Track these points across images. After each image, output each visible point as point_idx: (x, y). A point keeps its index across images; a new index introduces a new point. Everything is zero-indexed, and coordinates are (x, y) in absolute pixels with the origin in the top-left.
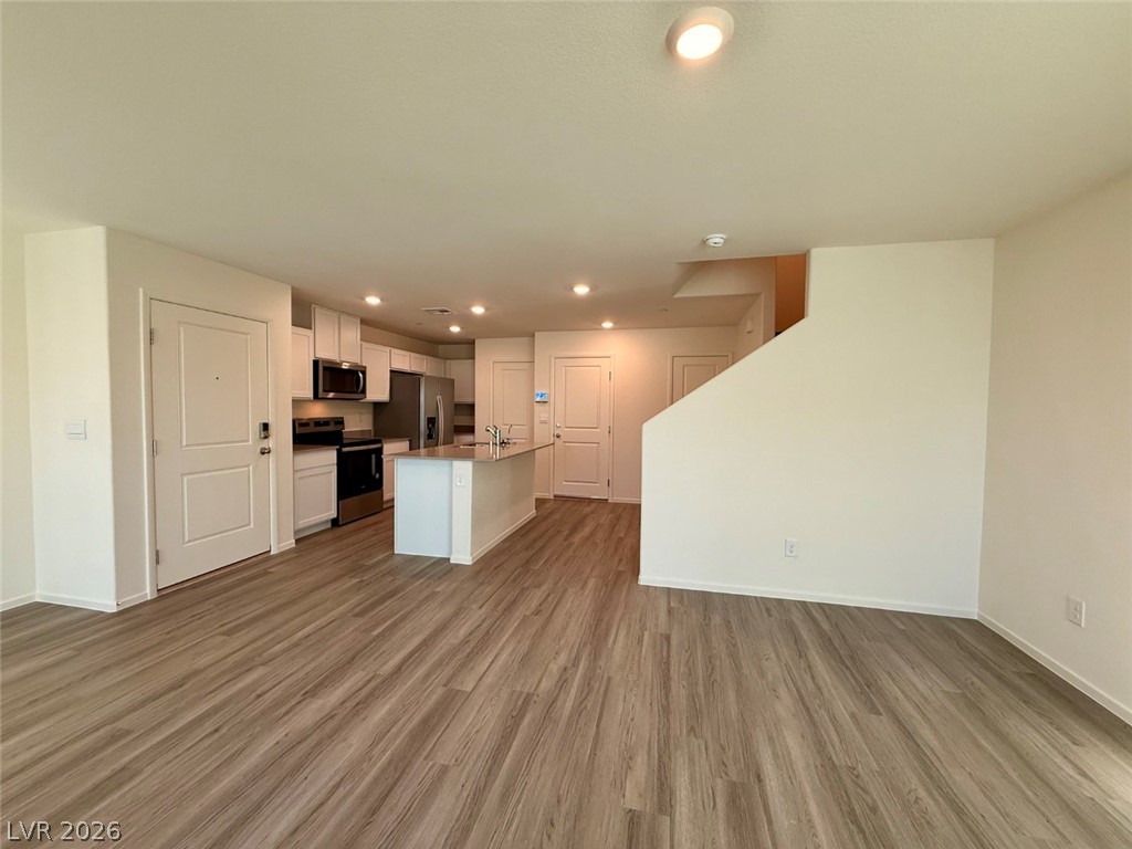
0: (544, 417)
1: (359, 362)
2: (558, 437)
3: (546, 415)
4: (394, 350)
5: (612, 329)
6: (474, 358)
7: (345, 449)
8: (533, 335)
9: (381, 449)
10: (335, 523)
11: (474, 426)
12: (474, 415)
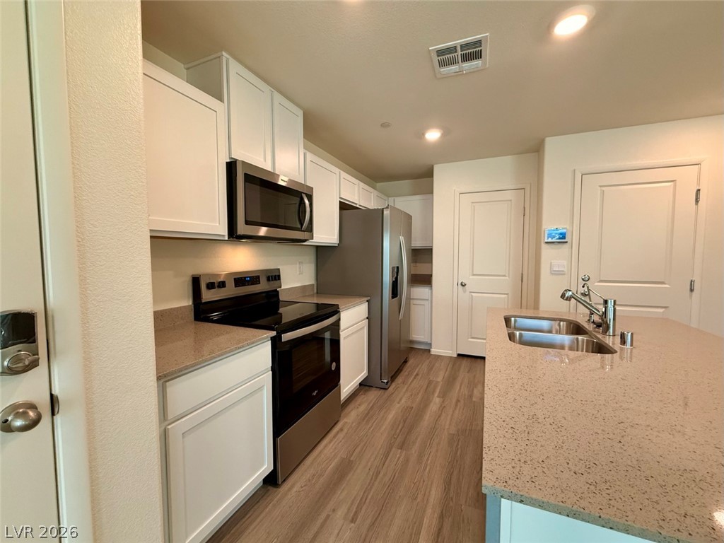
0: (559, 265)
1: (303, 181)
4: (344, 175)
6: (432, 193)
7: (287, 337)
9: (338, 322)
10: (271, 480)
11: (431, 275)
12: (432, 262)
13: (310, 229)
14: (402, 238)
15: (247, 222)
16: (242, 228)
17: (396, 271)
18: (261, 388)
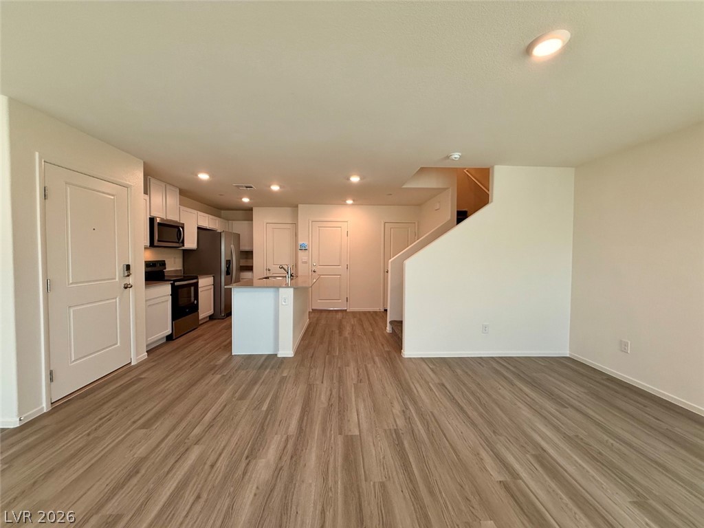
0: (305, 259)
1: (178, 220)
2: (314, 271)
3: (306, 258)
4: (200, 213)
5: (352, 205)
6: (252, 220)
7: (176, 284)
8: (297, 206)
9: (198, 282)
10: (169, 338)
11: (252, 266)
12: (252, 258)
13: (183, 242)
14: (232, 246)
15: (158, 241)
16: (156, 243)
17: (229, 263)
18: (167, 301)
